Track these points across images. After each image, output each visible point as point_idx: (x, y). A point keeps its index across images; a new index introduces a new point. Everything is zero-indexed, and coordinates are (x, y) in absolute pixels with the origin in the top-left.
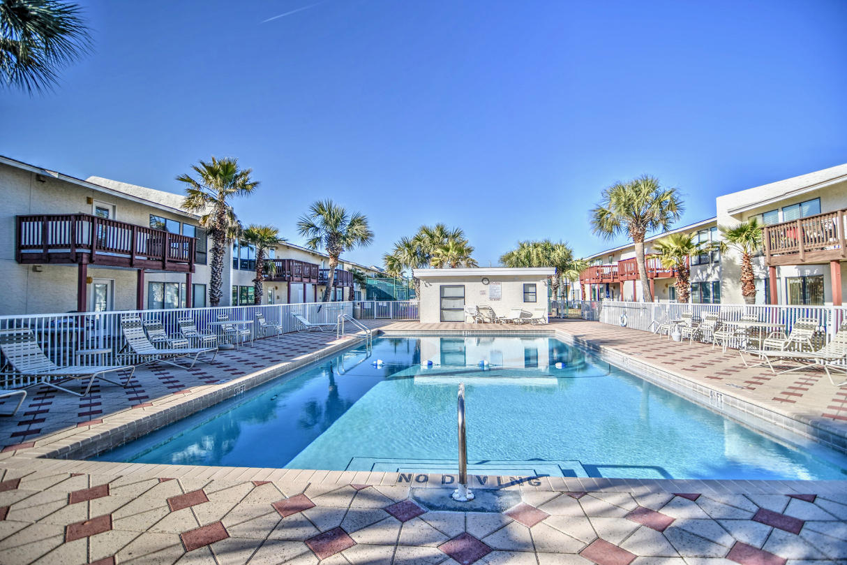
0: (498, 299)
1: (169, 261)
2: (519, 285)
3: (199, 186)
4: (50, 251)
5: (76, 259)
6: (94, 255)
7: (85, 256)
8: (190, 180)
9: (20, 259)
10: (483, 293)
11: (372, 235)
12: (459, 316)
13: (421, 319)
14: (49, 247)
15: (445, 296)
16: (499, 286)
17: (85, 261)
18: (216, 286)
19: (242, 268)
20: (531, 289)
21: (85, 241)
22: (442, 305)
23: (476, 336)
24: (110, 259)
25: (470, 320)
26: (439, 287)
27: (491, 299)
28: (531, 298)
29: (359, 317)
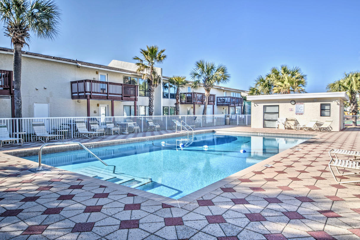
0: (302, 114)
1: (124, 96)
2: (318, 104)
3: (142, 61)
4: (80, 94)
5: (85, 97)
6: (91, 95)
7: (88, 96)
8: (138, 59)
9: (73, 97)
10: (291, 110)
11: (229, 77)
12: (275, 124)
13: (252, 126)
14: (79, 93)
15: (267, 112)
16: (302, 105)
17: (88, 98)
18: (151, 107)
19: (171, 98)
20: (327, 107)
21: (88, 90)
22: (265, 117)
23: (284, 137)
24: (99, 96)
25: (282, 127)
26: (263, 106)
27: (297, 114)
28: (326, 113)
29: (228, 124)
